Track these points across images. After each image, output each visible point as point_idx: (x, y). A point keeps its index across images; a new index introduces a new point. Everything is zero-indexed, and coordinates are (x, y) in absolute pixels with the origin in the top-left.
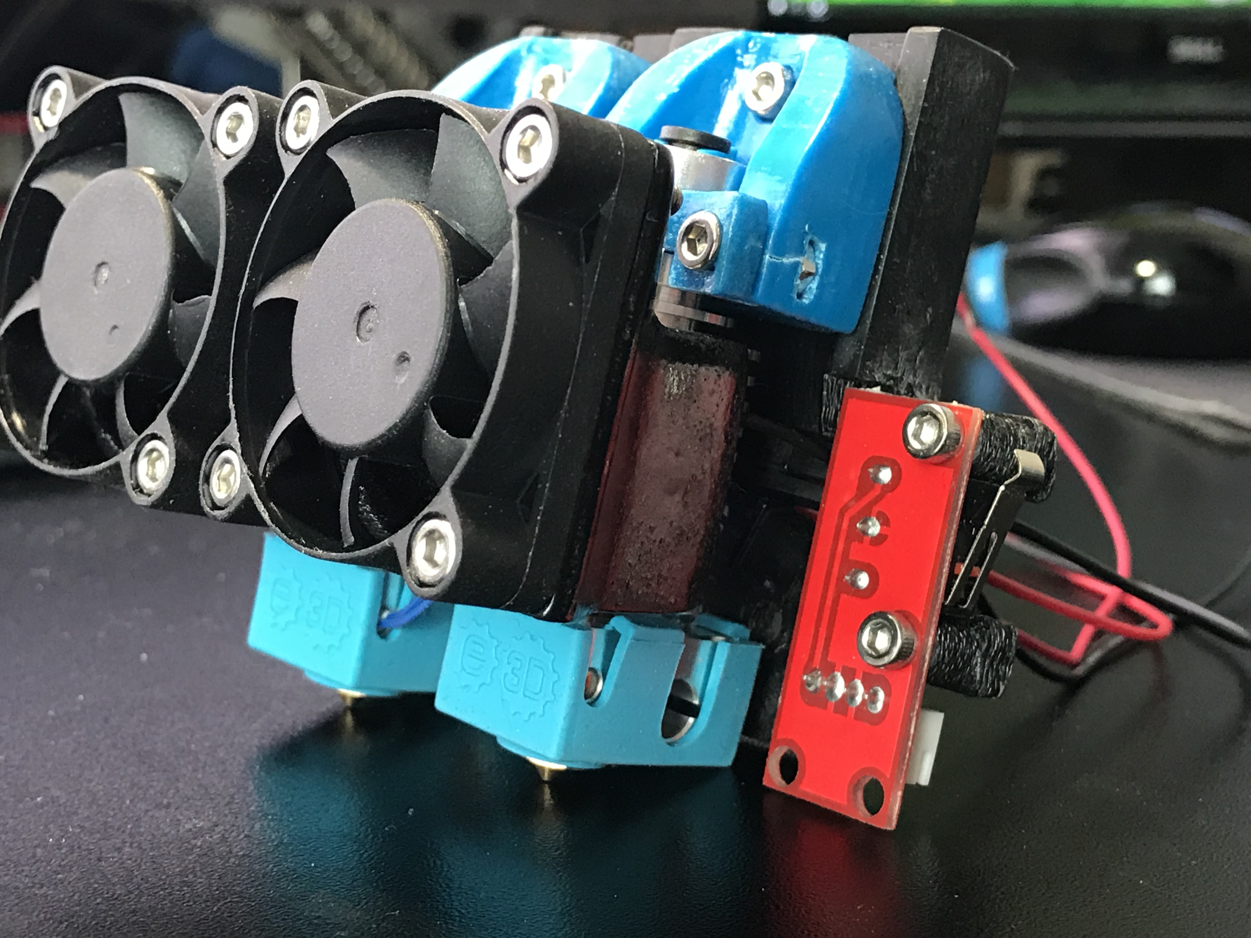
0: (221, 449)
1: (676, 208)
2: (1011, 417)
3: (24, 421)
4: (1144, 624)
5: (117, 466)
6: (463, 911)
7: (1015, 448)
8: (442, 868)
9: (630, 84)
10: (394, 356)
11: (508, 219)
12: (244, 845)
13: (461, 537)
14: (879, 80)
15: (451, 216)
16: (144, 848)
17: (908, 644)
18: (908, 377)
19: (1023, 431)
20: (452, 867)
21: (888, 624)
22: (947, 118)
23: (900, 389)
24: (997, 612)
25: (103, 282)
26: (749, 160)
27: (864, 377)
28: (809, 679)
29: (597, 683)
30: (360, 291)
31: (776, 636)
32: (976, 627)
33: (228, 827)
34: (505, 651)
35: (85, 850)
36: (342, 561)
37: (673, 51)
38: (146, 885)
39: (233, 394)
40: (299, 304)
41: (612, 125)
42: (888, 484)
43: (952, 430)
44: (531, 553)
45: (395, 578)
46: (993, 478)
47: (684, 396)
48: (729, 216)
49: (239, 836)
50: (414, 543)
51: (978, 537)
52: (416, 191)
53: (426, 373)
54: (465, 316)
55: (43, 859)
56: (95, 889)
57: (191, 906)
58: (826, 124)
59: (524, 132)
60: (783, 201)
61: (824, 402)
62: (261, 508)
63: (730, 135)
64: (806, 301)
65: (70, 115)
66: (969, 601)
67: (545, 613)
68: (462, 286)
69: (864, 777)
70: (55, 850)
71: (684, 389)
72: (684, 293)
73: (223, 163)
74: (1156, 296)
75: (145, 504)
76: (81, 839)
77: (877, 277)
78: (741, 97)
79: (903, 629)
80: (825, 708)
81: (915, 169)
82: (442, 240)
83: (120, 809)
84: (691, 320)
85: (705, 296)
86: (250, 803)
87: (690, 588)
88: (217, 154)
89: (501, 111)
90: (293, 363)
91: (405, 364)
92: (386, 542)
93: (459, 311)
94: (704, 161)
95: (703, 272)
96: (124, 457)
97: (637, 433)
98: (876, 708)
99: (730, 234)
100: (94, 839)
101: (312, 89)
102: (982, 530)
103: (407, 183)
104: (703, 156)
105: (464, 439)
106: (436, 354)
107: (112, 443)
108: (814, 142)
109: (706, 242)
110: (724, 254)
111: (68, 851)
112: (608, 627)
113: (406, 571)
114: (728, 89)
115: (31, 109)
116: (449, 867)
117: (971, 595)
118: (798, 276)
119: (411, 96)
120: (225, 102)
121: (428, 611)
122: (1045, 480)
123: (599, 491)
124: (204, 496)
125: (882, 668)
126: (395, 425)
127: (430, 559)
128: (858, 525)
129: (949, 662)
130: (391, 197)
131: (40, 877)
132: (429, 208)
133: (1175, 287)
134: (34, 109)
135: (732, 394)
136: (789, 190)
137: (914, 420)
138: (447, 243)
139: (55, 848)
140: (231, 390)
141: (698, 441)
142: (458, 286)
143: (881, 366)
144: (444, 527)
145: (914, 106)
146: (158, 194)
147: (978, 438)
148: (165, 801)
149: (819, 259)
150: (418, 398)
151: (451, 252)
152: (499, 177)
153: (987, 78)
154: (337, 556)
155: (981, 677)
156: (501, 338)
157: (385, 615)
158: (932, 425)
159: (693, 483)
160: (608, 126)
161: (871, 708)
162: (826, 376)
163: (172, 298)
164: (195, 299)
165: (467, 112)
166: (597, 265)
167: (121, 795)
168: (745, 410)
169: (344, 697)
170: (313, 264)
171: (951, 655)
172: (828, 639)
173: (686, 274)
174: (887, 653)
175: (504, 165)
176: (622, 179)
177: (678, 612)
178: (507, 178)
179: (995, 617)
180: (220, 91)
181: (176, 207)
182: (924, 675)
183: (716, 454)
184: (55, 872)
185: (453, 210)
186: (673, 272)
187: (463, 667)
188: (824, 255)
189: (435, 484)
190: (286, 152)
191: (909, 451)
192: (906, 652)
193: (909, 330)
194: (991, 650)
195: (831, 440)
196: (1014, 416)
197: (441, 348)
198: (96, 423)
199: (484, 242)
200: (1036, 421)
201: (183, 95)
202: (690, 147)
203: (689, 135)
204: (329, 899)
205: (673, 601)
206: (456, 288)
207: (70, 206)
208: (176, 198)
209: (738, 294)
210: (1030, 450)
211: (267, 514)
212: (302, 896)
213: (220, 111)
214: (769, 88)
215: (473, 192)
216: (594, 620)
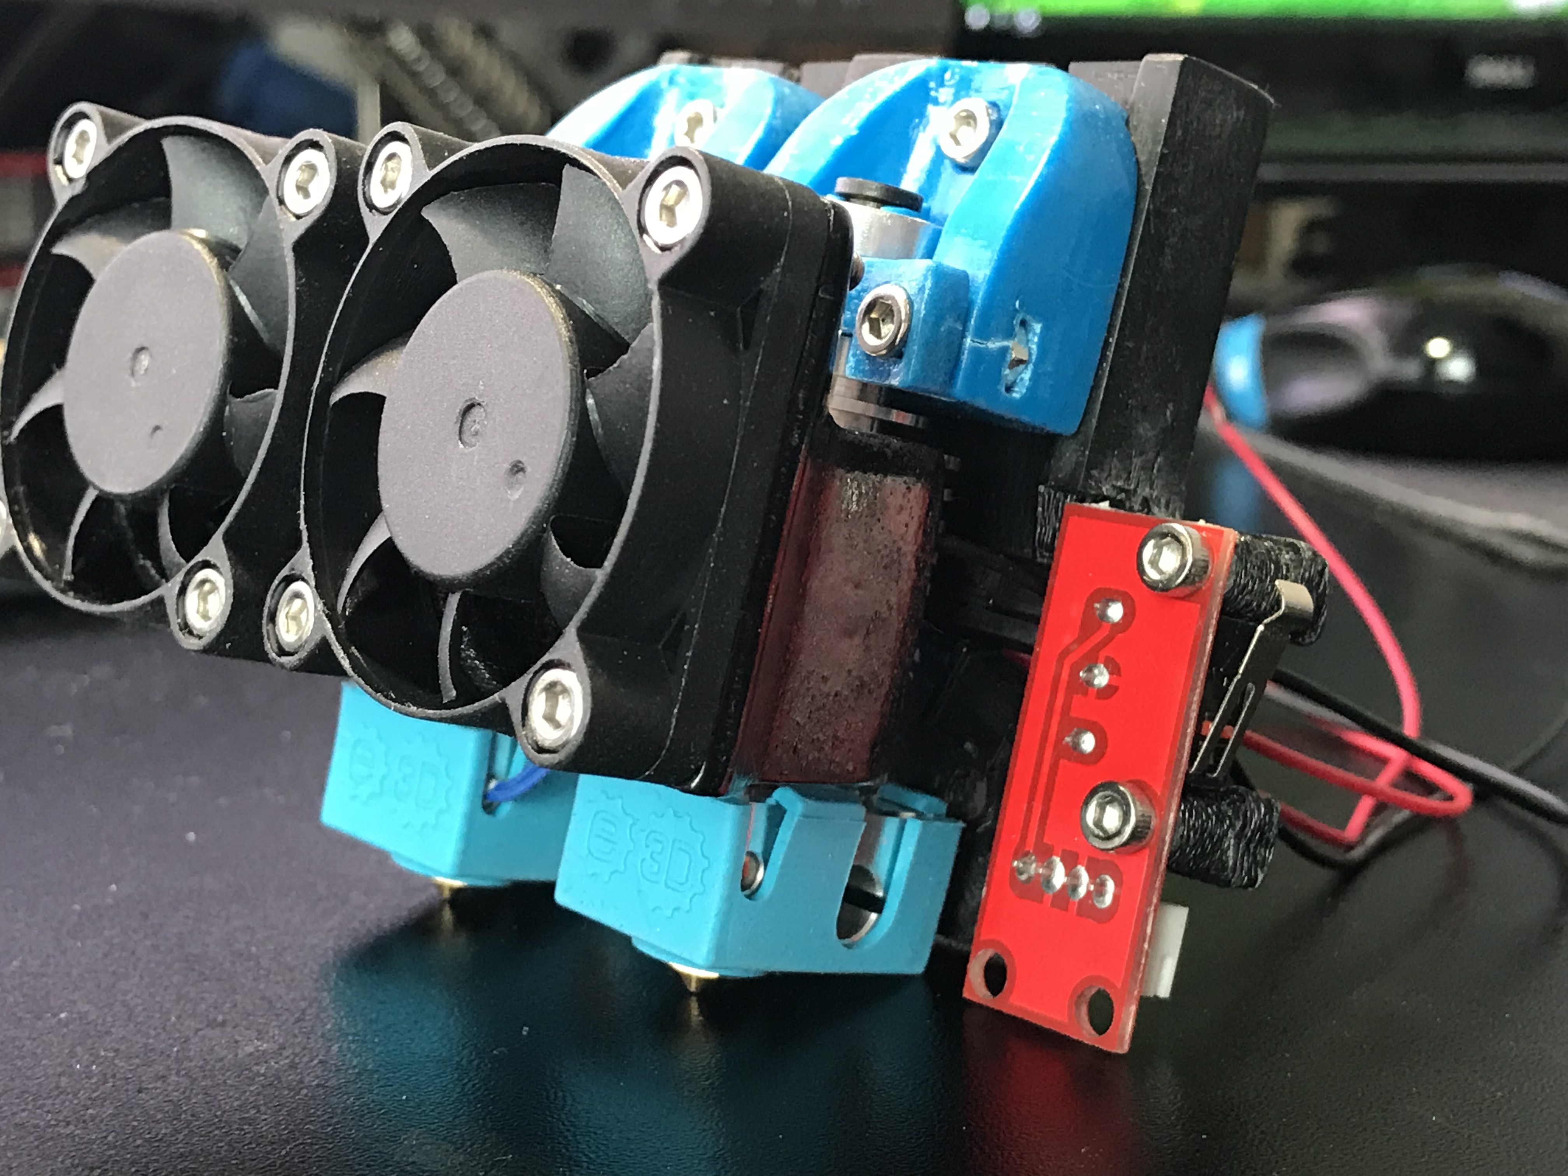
0: (289, 580)
1: (855, 281)
2: (1271, 540)
3: (44, 545)
4: (1437, 795)
5: (160, 601)
6: (592, 1156)
7: (1277, 578)
8: (565, 1101)
9: (796, 125)
10: (507, 466)
11: (647, 295)
12: (319, 1073)
13: (589, 691)
14: (1107, 120)
15: (577, 292)
16: (194, 1076)
17: (1144, 821)
18: (1144, 490)
19: (1286, 557)
20: (578, 1100)
21: (1119, 798)
22: (1191, 168)
23: (1133, 504)
24: (1253, 781)
25: (142, 372)
26: (945, 219)
27: (1089, 490)
28: (1021, 865)
29: (757, 870)
30: (463, 385)
31: (979, 812)
32: (1228, 801)
33: (298, 1050)
34: (643, 831)
35: (120, 1079)
36: (441, 720)
37: (850, 83)
38: (197, 1123)
39: (305, 512)
40: (387, 400)
41: (776, 179)
42: (1118, 623)
43: (1198, 556)
44: (676, 711)
45: (505, 740)
46: (1249, 615)
47: (864, 514)
48: (921, 289)
49: (312, 1061)
50: (531, 699)
51: (1231, 688)
52: (532, 260)
53: (546, 487)
54: (594, 416)
55: (69, 1090)
56: (134, 1127)
57: (253, 1148)
58: (1041, 175)
59: (668, 188)
60: (988, 272)
61: (1039, 521)
62: (340, 654)
63: (920, 189)
64: (1016, 395)
65: (100, 164)
66: (1219, 768)
67: (693, 785)
68: (590, 379)
69: (1091, 987)
70: (83, 1079)
71: (865, 505)
72: (865, 385)
73: (291, 223)
74: (1451, 383)
75: (196, 649)
76: (116, 1065)
77: (1104, 364)
78: (935, 140)
79: (1138, 803)
80: (1041, 902)
81: (1153, 232)
82: (565, 322)
83: (164, 1029)
84: (873, 419)
85: (891, 389)
86: (325, 1020)
87: (872, 752)
88: (285, 214)
89: (638, 160)
90: (379, 473)
91: (520, 476)
92: (496, 697)
93: (587, 409)
94: (889, 221)
95: (887, 360)
96: (169, 590)
97: (806, 562)
98: (1103, 902)
99: (923, 312)
100: (131, 1065)
101: (403, 133)
102: (1235, 680)
103: (522, 250)
104: (888, 215)
105: (592, 570)
106: (559, 464)
107: (153, 572)
108: (1027, 197)
109: (892, 322)
110: (914, 337)
111: (99, 1080)
112: (771, 801)
113: (521, 732)
114: (919, 132)
115: (51, 156)
116: (574, 1100)
117: (1222, 761)
118: (1007, 365)
119: (527, 142)
120: (293, 149)
121: (546, 780)
122: (1314, 617)
123: (759, 633)
124: (269, 639)
125: (1112, 852)
126: (508, 552)
127: (550, 718)
128: (1081, 674)
129: (1195, 845)
130: (501, 268)
131: (65, 1113)
132: (548, 281)
133: (1474, 370)
134: (56, 156)
135: (924, 511)
136: (996, 257)
137: (1152, 543)
138: (572, 325)
139: (84, 1076)
140: (302, 507)
141: (882, 571)
142: (585, 378)
143: (1109, 475)
144: (568, 678)
145: (1150, 153)
146: (211, 262)
147: (1230, 566)
148: (220, 1018)
149: (1033, 343)
150: (535, 517)
151: (577, 337)
152: (636, 243)
153: (1242, 117)
154: (434, 714)
155: (1235, 864)
156: (639, 443)
157: (493, 784)
158: (1173, 550)
159: (877, 622)
160: (770, 180)
161: (1098, 902)
162: (1042, 488)
163: (228, 391)
164: (258, 393)
165: (596, 162)
166: (758, 353)
167: (164, 1010)
168: (940, 531)
169: (440, 887)
170: (404, 351)
171: (1197, 836)
172: (1044, 816)
173: (867, 361)
174: (1118, 833)
175: (642, 230)
176: (788, 247)
177: (858, 782)
178: (646, 245)
179: (1252, 789)
180: (288, 134)
181: (233, 279)
182: (1164, 861)
183: (906, 584)
184: (84, 1106)
185: (579, 284)
186: (851, 359)
187: (590, 852)
188: (1039, 339)
189: (556, 622)
190: (371, 211)
191: (1144, 581)
192: (1141, 832)
193: (1145, 430)
194: (1247, 829)
195: (1049, 567)
196: (1275, 537)
197: (564, 456)
198: (133, 547)
199: (617, 324)
200: (1302, 544)
201: (242, 140)
202: (872, 203)
203: (871, 189)
204: (425, 1141)
205: (851, 768)
206: (583, 382)
207: (100, 277)
208: (233, 268)
209: (933, 388)
210: (1295, 581)
211: (348, 661)
212: (391, 1136)
213: (288, 159)
214: (970, 129)
215: (604, 261)
216: (753, 791)
